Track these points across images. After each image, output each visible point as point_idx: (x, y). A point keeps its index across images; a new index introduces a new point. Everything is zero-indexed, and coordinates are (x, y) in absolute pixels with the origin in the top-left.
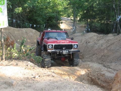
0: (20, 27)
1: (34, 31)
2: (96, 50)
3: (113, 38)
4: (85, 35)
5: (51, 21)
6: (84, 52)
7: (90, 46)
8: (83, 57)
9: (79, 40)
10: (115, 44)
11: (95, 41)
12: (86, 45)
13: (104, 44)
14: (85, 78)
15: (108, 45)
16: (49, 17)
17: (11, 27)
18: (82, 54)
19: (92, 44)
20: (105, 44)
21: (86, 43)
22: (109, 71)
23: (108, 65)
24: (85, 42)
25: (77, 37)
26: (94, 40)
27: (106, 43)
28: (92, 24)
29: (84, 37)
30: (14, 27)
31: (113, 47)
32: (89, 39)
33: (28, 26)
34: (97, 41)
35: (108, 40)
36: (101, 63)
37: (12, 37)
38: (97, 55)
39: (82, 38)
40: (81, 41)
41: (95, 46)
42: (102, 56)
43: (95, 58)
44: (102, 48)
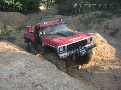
0: (9, 12)
1: (19, 13)
3: (71, 19)
4: (54, 17)
10: (71, 23)
16: (31, 2)
17: (2, 12)
25: (49, 18)
30: (4, 12)
33: (14, 10)
35: (67, 21)
37: (3, 19)
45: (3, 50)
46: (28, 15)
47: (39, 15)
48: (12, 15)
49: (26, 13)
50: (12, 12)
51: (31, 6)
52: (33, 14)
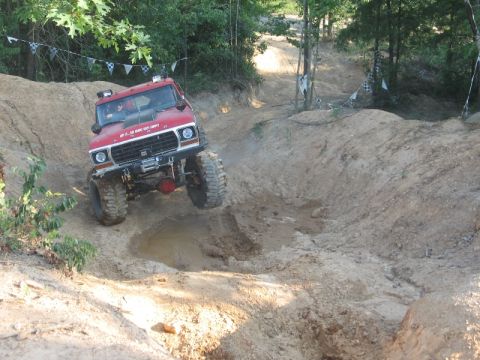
0: (60, 79)
2: (379, 192)
3: (460, 139)
6: (331, 202)
7: (356, 175)
8: (323, 223)
9: (313, 143)
10: (457, 170)
11: (382, 150)
12: (340, 170)
13: (414, 170)
14: (291, 322)
15: (429, 174)
16: (199, 26)
17: (20, 79)
18: (319, 210)
19: (366, 164)
20: (419, 171)
21: (343, 158)
22: (400, 297)
23: (408, 269)
24: (339, 156)
25: (310, 129)
26: (377, 148)
27: (424, 163)
29: (337, 129)
30: (33, 79)
31: (445, 185)
32: (359, 141)
33: (97, 68)
34: (389, 152)
35: (433, 151)
36: (386, 254)
37: (22, 125)
38: (377, 218)
39: (327, 133)
40: (324, 149)
41: (379, 175)
42: (396, 224)
43: (364, 232)
44: (404, 186)
45: (14, 327)
47: (247, 105)
48: (80, 98)
50: (84, 85)
51: (203, 50)
52: (211, 102)
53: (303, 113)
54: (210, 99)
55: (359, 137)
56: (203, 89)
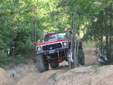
5: (23, 42)
9: (84, 81)
25: (81, 75)
28: (110, 46)
29: (94, 74)
32: (107, 79)
39: (90, 77)
40: (90, 84)
46: (12, 68)
49: (5, 64)
51: (21, 44)
52: (25, 68)
53: (75, 68)
54: (24, 67)
55: (107, 78)
56: (21, 62)
